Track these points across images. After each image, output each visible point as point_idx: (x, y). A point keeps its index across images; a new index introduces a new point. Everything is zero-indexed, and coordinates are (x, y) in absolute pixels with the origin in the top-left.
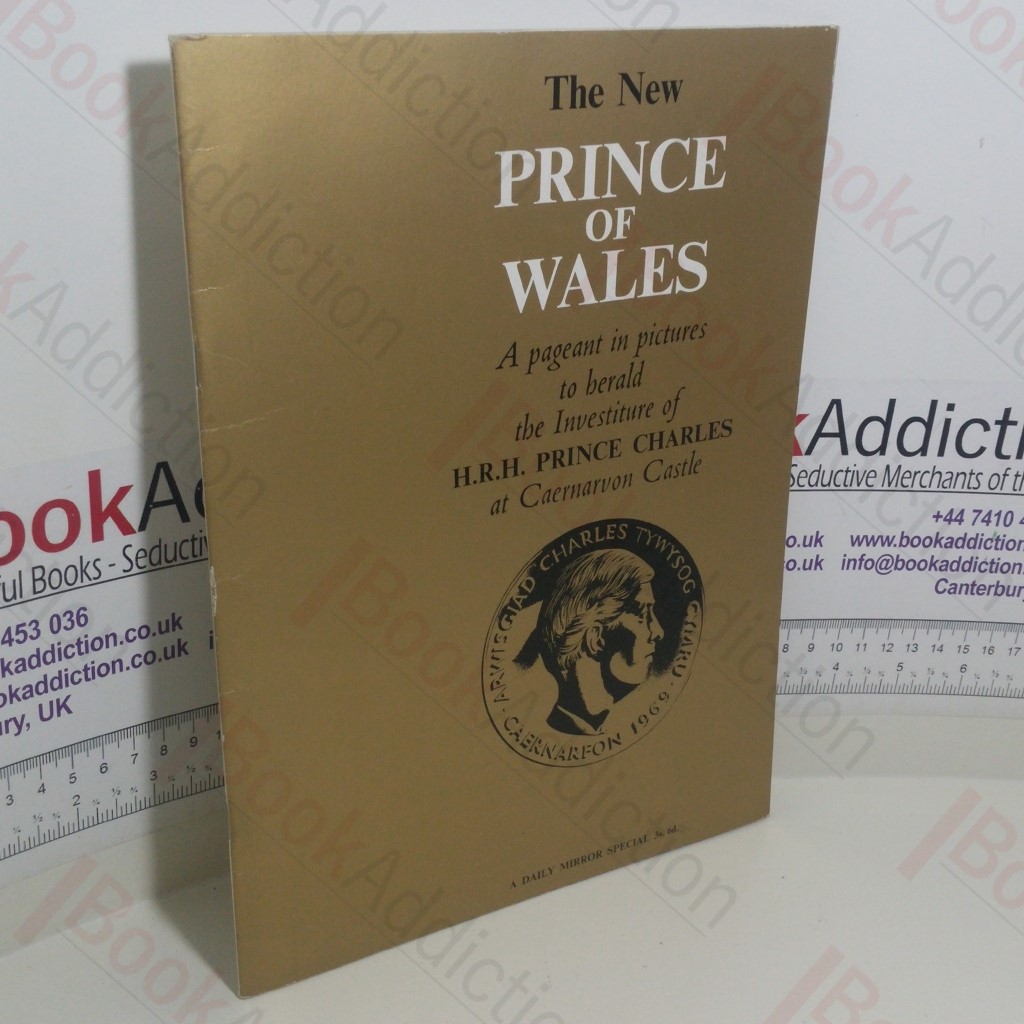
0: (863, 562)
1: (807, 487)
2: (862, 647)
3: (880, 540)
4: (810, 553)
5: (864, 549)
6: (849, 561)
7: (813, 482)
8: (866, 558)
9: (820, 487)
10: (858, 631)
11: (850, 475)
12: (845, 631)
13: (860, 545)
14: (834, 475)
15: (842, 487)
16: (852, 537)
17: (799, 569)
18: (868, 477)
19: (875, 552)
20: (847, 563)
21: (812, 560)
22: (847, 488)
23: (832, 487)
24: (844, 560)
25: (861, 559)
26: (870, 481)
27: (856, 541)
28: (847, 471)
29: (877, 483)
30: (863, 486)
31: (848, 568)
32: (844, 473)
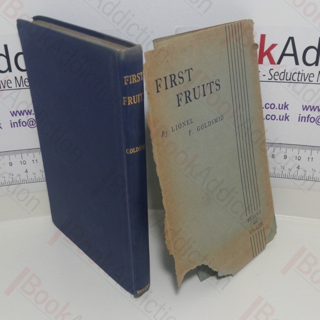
0: (309, 119)
1: (279, 80)
2: (310, 159)
3: (309, 108)
4: (283, 112)
5: (309, 112)
6: (302, 117)
7: (282, 78)
8: (310, 117)
9: (285, 80)
10: (309, 152)
11: (300, 75)
12: (302, 151)
13: (307, 110)
14: (292, 75)
15: (297, 81)
16: (303, 106)
17: (277, 120)
18: (310, 77)
19: (315, 114)
20: (301, 119)
21: (283, 116)
22: (299, 82)
23: (292, 81)
24: (300, 117)
25: (308, 117)
26: (311, 79)
27: (305, 108)
28: (299, 73)
29: (314, 80)
30: (307, 81)
31: (302, 121)
32: (297, 74)
